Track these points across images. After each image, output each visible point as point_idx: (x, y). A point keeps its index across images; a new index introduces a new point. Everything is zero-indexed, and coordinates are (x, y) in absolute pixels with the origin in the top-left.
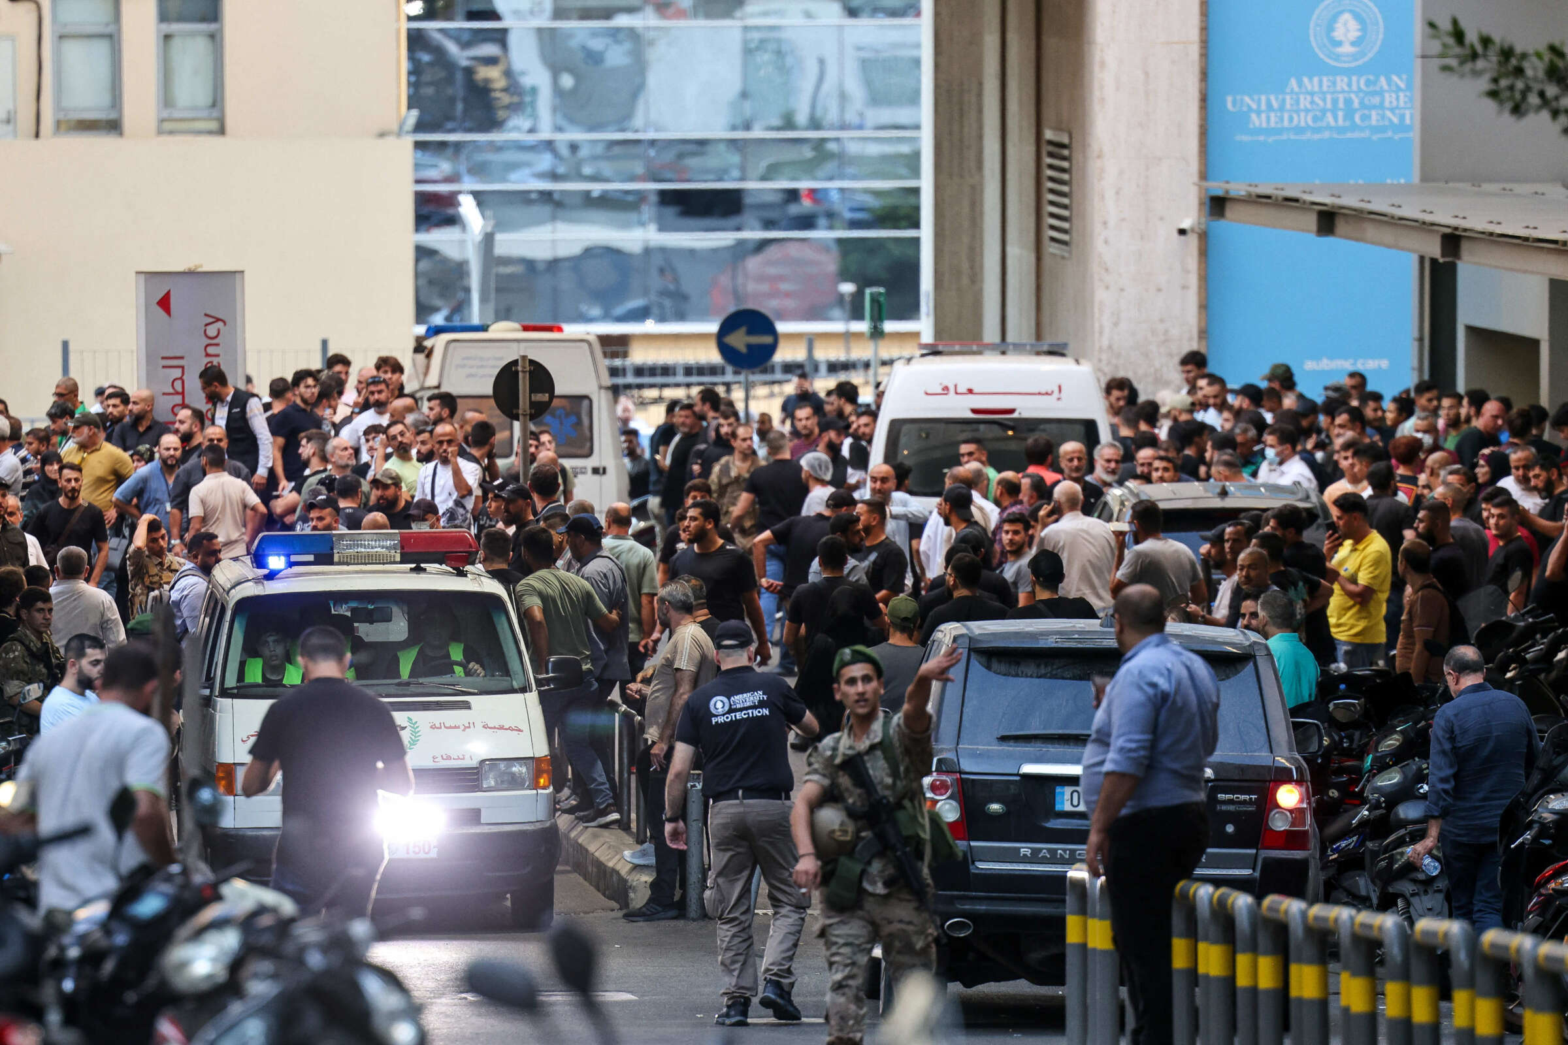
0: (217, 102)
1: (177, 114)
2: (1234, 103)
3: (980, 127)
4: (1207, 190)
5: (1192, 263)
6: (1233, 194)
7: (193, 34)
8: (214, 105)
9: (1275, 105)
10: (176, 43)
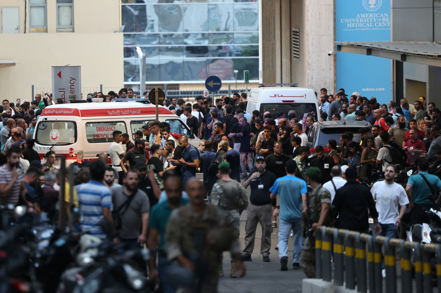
0: (72, 23)
1: (61, 27)
2: (343, 21)
3: (275, 28)
4: (336, 43)
5: (332, 63)
6: (343, 44)
7: (65, 6)
8: (71, 24)
9: (354, 21)
10: (61, 9)
